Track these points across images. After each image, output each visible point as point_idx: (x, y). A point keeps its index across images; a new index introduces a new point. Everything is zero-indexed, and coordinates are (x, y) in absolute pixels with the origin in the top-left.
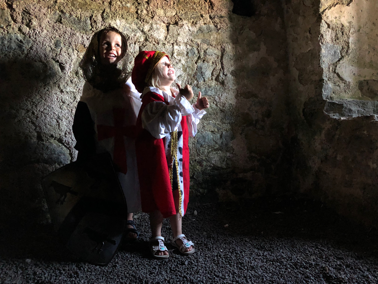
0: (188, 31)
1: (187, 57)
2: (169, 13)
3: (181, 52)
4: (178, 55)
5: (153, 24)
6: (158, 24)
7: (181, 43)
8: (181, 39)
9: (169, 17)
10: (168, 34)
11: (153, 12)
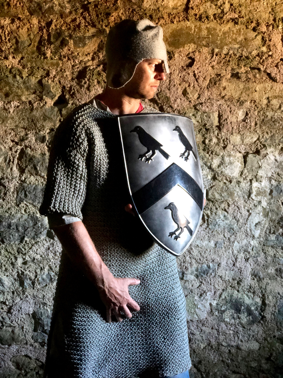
0: (274, 161)
1: (270, 197)
2: (248, 139)
3: (262, 191)
4: (258, 194)
5: (225, 157)
6: (232, 155)
7: (262, 179)
8: (264, 173)
9: (247, 144)
10: (245, 167)
11: (225, 140)
